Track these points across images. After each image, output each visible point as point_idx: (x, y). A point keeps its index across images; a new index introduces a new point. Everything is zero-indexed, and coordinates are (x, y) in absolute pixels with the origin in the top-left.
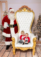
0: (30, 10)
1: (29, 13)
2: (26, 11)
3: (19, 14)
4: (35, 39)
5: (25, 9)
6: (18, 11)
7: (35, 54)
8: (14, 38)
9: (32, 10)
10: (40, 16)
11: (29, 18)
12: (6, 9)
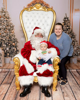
0: (47, 7)
1: (47, 13)
2: (40, 9)
3: (28, 15)
4: (56, 60)
5: (39, 5)
6: (27, 9)
7: (57, 89)
8: (18, 58)
9: (51, 7)
10: (65, 18)
11: (46, 21)
12: (4, 6)
